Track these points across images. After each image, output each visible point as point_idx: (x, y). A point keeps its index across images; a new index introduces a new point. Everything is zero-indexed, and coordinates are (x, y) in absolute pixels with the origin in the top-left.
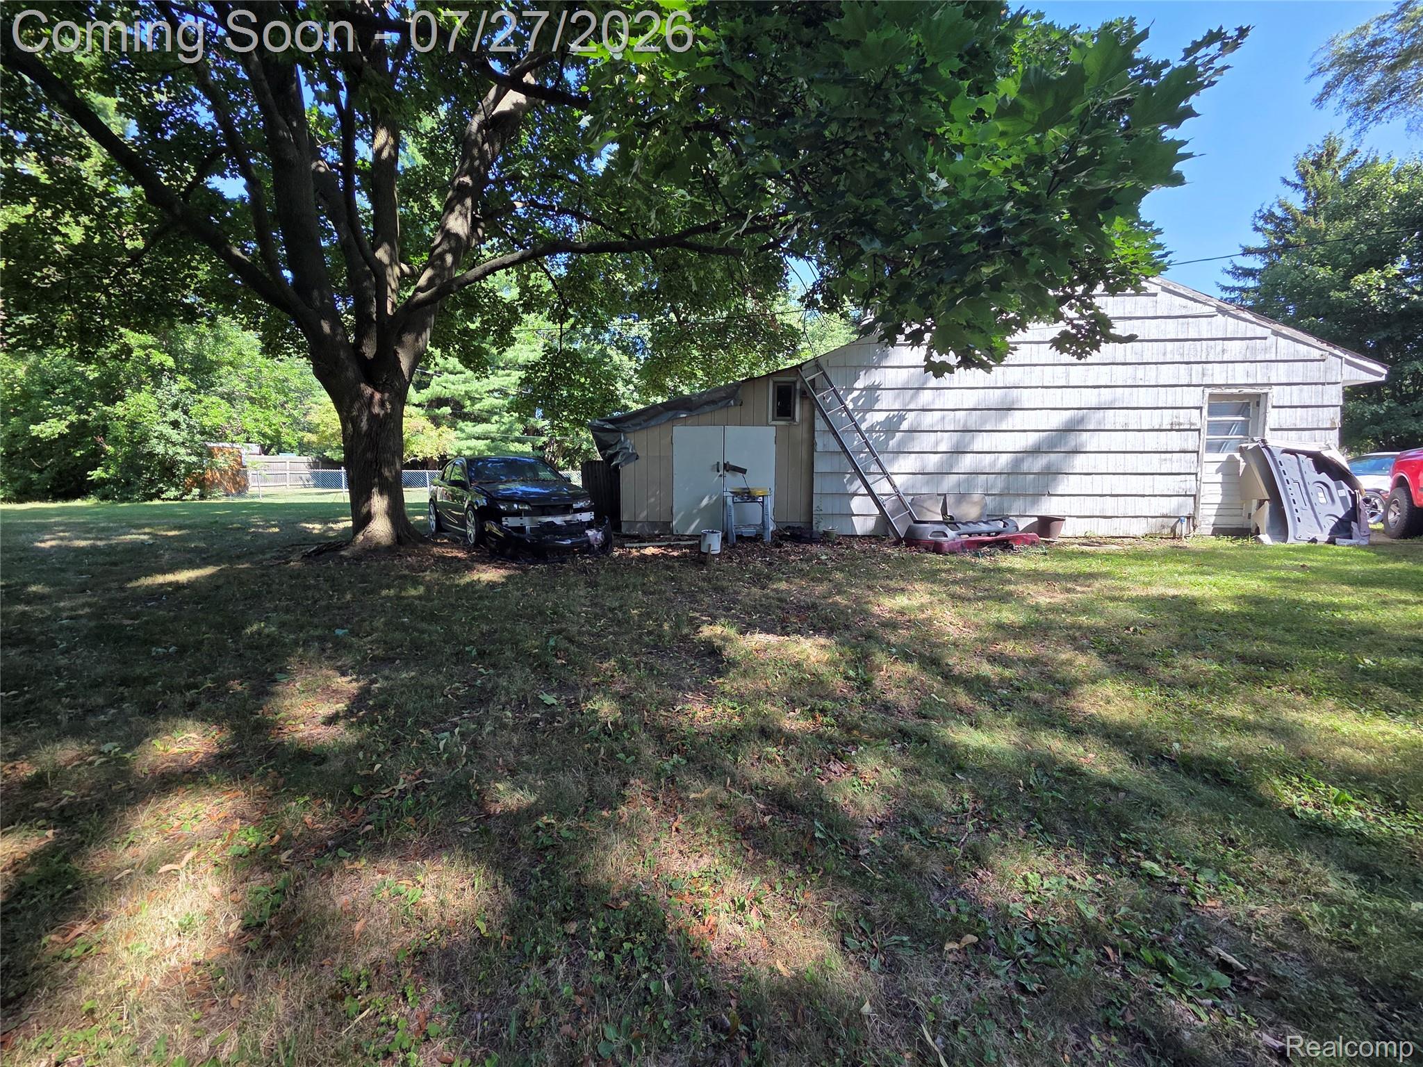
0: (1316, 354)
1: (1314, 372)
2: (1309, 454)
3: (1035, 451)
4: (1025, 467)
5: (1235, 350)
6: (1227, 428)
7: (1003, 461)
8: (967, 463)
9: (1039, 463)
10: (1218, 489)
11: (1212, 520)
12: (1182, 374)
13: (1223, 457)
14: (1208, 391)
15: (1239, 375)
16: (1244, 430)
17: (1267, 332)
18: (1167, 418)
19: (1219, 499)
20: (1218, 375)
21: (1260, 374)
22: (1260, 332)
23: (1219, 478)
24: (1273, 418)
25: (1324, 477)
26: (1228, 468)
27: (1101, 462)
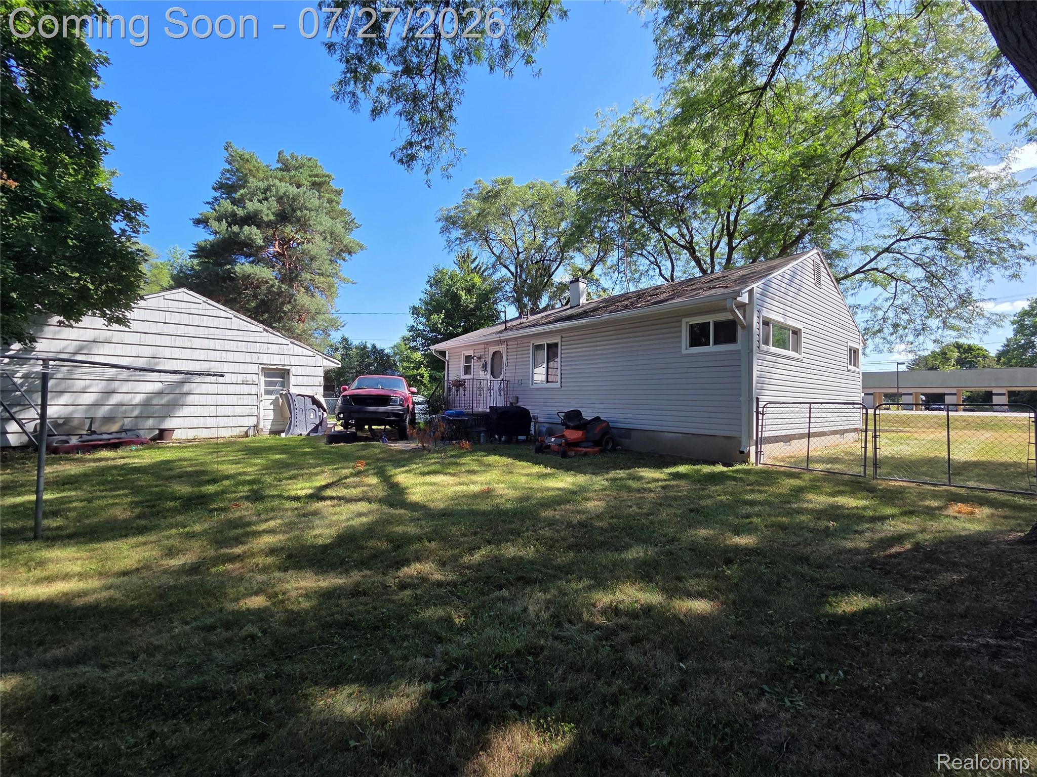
0: (311, 354)
1: (311, 361)
2: (310, 397)
3: (160, 393)
4: (155, 402)
5: (274, 348)
6: (274, 384)
7: (138, 399)
8: (115, 399)
9: (164, 400)
10: (272, 412)
11: (269, 427)
12: (247, 358)
13: (273, 397)
14: (261, 366)
15: (277, 360)
16: (283, 385)
17: (288, 342)
18: (240, 378)
19: (272, 417)
20: (266, 359)
21: (285, 361)
22: (284, 341)
23: (272, 407)
24: (293, 380)
25: (315, 407)
26: (275, 403)
27: (203, 400)
